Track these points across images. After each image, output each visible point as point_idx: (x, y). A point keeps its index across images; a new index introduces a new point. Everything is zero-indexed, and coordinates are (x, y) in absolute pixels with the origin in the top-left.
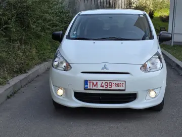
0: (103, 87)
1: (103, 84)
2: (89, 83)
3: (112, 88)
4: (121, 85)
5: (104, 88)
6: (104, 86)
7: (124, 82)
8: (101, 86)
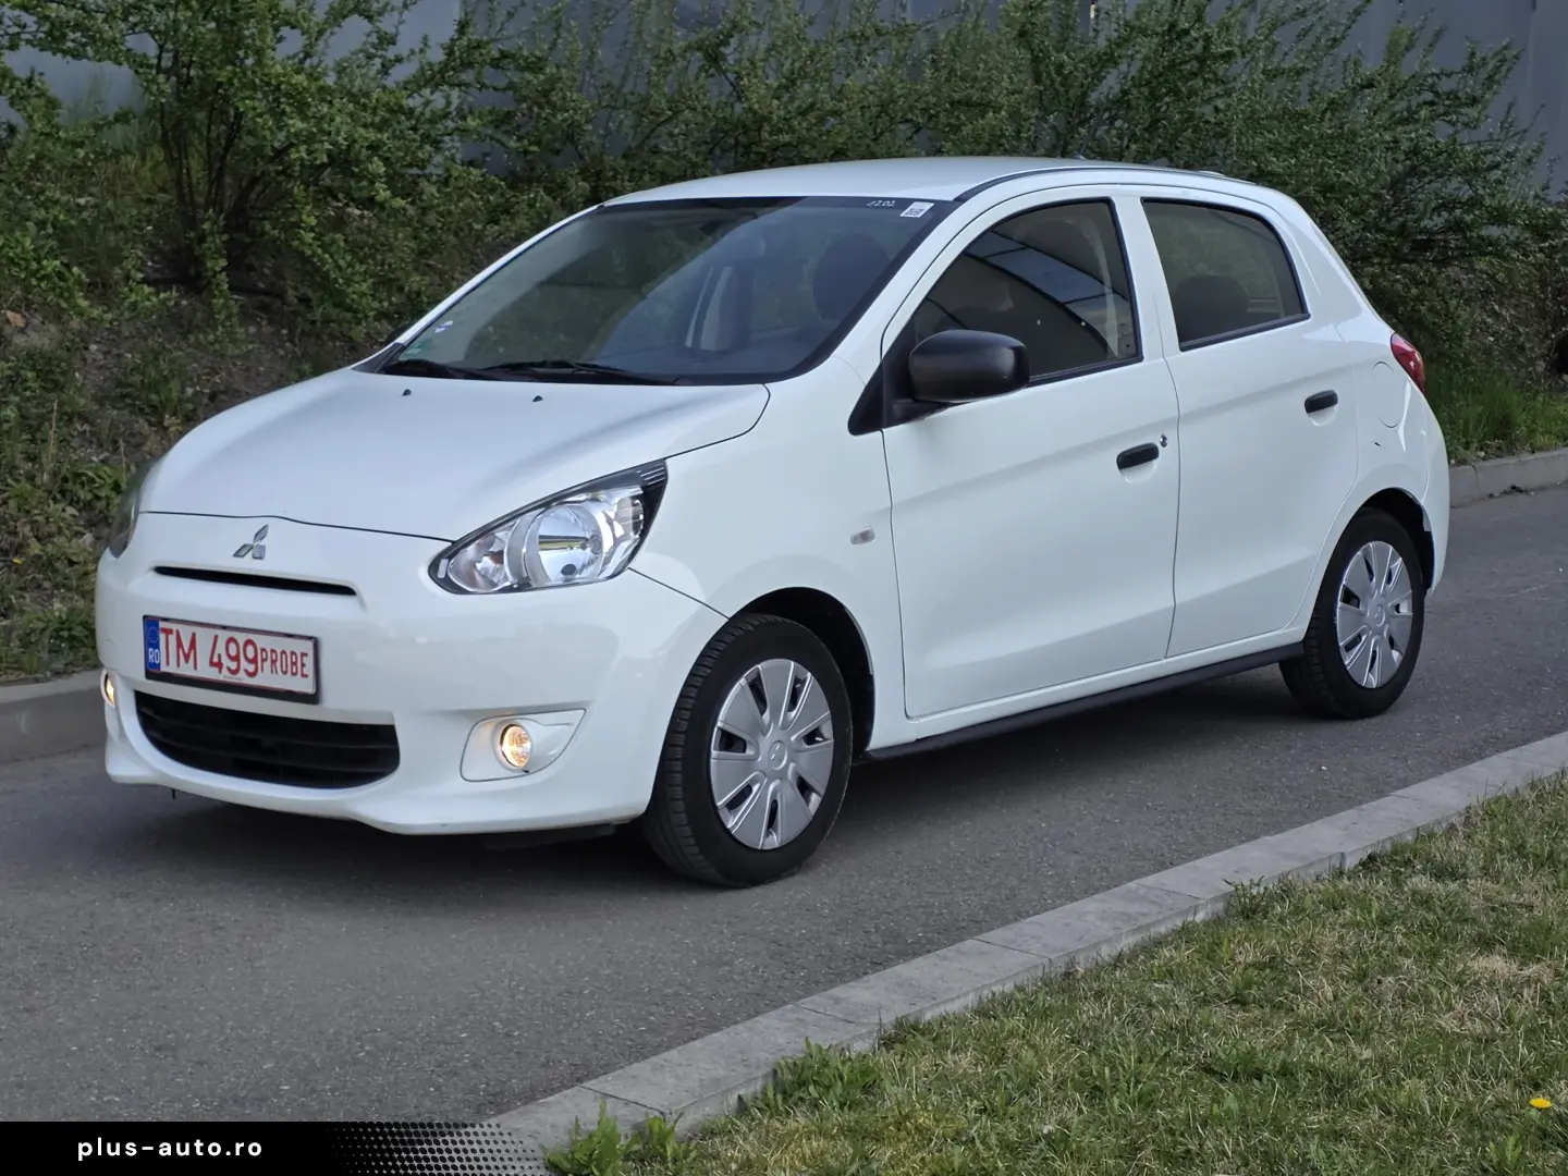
0: (219, 665)
1: (221, 649)
2: (162, 637)
3: (259, 681)
4: (293, 665)
5: (224, 676)
6: (226, 661)
7: (308, 646)
8: (212, 664)
